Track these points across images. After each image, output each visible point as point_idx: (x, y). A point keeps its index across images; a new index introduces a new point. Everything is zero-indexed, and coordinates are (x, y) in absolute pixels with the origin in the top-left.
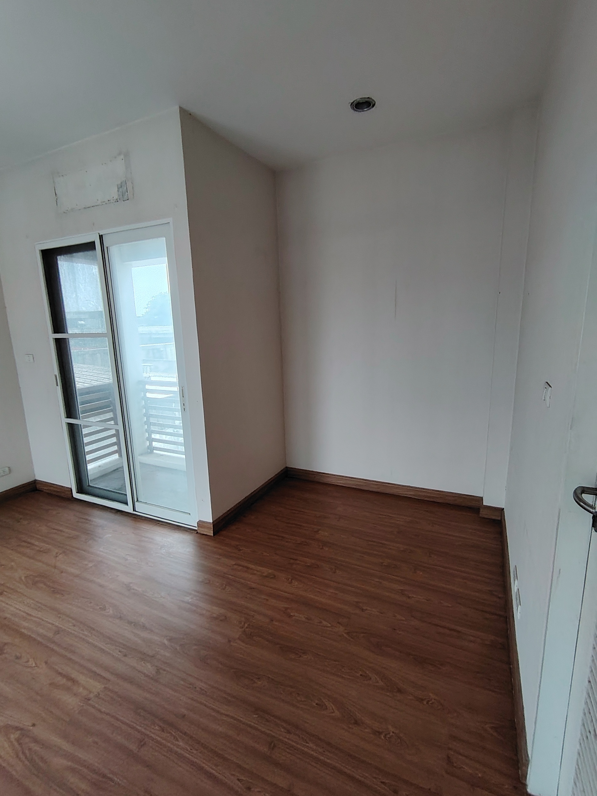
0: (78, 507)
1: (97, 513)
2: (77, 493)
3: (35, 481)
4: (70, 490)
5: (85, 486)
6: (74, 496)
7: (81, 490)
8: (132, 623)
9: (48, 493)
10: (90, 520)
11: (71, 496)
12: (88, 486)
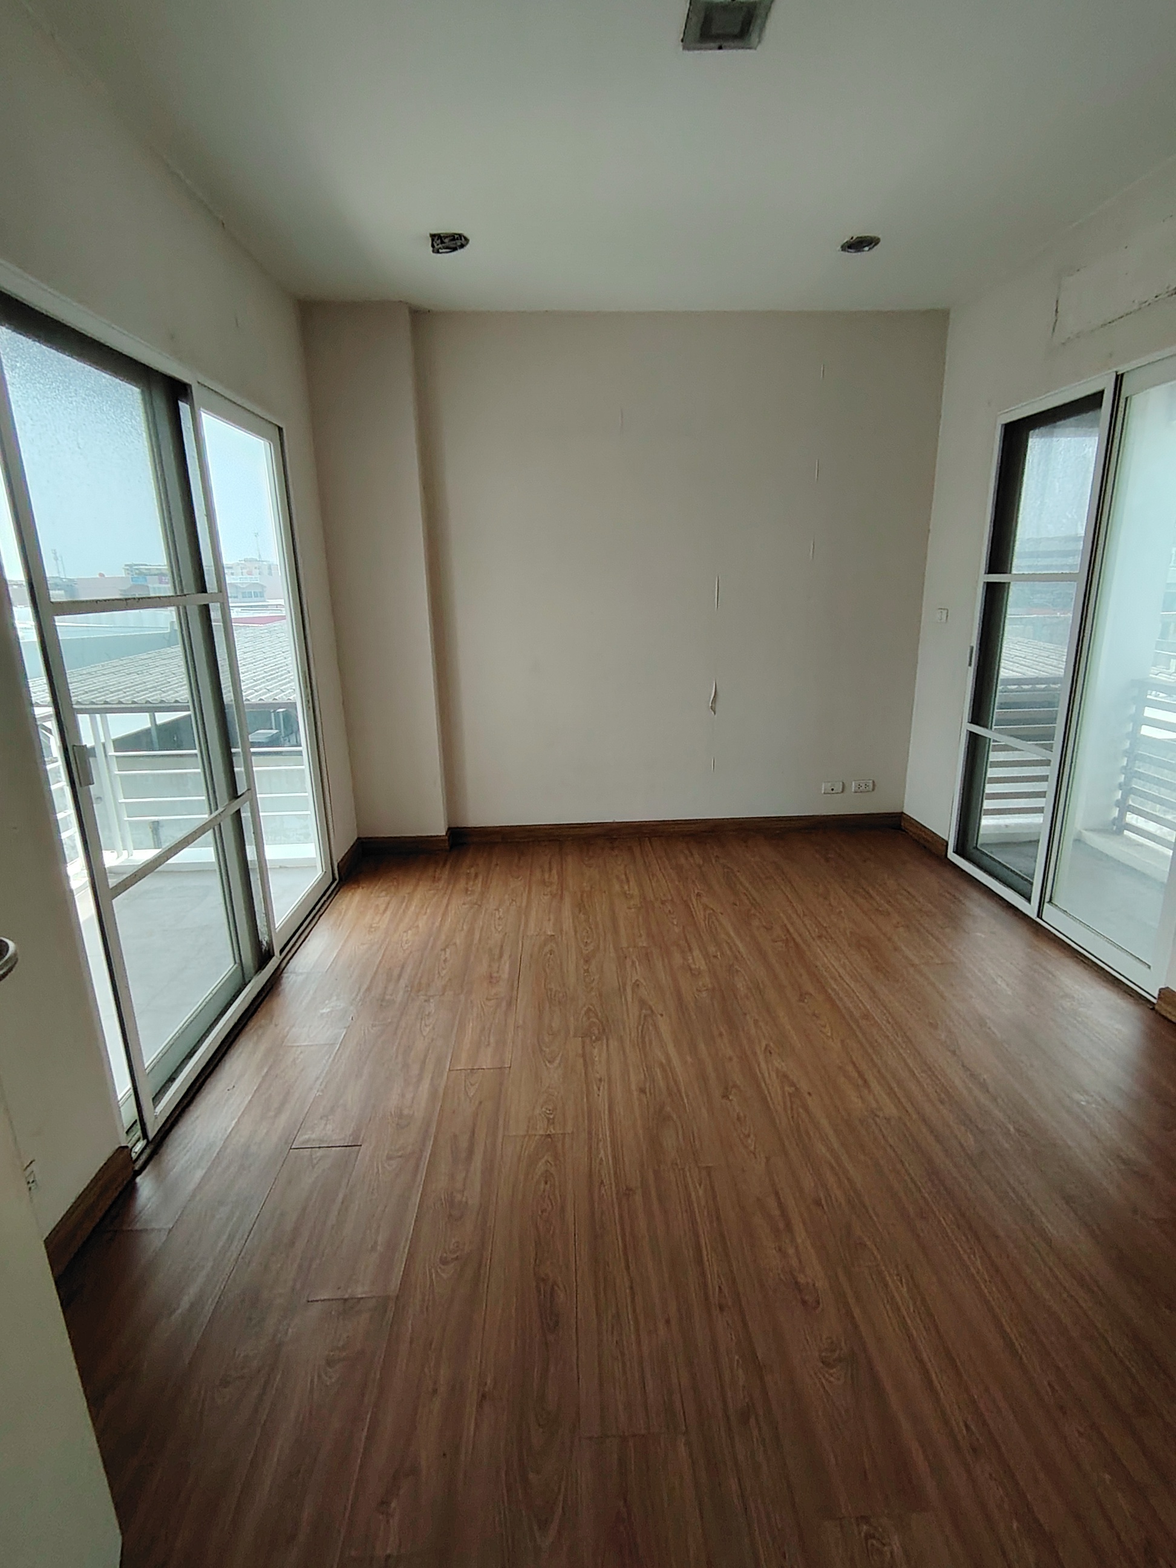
0: (948, 875)
1: (975, 895)
2: (954, 852)
3: (902, 813)
4: (945, 844)
5: (970, 847)
6: (949, 856)
7: (960, 851)
8: (968, 1069)
9: (915, 840)
10: (960, 901)
11: (944, 854)
12: (974, 848)
